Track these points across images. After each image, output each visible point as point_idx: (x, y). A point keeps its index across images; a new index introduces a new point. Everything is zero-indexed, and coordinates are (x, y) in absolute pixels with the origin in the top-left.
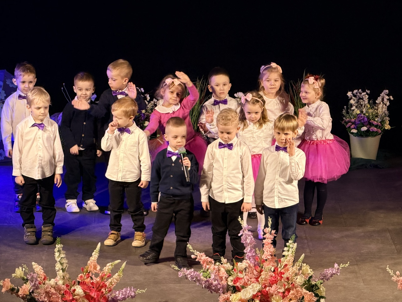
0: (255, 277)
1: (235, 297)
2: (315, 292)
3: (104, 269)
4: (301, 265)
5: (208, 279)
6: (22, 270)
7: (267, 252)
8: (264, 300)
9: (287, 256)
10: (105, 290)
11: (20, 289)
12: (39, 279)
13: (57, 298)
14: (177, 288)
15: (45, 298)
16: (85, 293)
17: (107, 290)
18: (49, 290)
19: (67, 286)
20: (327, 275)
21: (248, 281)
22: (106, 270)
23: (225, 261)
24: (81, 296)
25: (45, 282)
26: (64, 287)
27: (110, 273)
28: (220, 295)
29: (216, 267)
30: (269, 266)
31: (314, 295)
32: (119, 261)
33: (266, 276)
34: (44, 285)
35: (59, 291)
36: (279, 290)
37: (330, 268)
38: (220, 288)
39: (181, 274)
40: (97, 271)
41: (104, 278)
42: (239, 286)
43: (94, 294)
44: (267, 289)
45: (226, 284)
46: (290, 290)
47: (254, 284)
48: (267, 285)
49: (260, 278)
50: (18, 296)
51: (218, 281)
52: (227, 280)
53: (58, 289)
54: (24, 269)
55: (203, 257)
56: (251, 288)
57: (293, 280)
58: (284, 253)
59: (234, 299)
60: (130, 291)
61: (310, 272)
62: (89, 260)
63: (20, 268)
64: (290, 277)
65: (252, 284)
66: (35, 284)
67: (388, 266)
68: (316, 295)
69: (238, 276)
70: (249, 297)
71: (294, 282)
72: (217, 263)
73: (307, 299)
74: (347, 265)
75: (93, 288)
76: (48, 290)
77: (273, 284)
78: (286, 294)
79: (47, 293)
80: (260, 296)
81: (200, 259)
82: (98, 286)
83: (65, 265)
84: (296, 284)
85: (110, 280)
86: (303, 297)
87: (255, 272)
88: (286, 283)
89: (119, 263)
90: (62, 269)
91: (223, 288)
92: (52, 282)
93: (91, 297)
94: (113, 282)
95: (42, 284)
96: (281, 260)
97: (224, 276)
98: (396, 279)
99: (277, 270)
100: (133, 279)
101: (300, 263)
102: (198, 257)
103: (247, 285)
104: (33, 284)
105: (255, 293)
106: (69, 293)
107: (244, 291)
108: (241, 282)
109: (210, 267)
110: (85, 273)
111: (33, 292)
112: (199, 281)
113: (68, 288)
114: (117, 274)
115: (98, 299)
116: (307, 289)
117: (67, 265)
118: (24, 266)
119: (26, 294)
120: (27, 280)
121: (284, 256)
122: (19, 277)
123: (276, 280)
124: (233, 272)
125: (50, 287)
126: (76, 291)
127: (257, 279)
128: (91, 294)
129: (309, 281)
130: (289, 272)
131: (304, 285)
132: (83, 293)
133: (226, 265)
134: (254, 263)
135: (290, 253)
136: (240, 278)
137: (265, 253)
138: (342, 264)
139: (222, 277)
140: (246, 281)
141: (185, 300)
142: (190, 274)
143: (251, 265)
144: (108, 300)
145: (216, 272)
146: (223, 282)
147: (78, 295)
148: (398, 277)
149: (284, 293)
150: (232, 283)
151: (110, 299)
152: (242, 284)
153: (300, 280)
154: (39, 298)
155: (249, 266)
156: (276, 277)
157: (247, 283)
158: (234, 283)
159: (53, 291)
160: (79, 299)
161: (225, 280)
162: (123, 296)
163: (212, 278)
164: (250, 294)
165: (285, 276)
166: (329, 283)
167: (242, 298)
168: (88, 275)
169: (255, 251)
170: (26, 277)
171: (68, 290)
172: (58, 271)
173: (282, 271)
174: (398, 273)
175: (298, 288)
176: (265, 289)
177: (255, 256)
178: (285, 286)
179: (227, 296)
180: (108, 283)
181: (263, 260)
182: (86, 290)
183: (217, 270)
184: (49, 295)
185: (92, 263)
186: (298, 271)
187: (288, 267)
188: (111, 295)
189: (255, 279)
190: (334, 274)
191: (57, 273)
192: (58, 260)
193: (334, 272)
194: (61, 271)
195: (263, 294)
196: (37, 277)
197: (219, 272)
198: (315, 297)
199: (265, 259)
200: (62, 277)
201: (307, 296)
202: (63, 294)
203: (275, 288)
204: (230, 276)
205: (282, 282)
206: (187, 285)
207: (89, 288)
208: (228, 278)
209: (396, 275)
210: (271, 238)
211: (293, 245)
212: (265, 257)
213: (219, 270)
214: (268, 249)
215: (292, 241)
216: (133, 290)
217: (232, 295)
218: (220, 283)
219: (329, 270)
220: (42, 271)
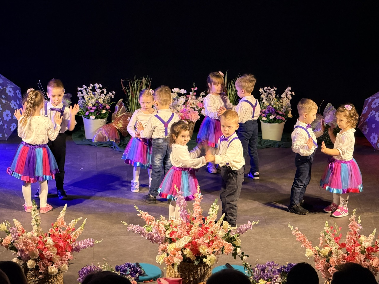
0: (186, 231)
1: (171, 247)
2: (233, 243)
3: (70, 224)
4: (222, 222)
5: (150, 232)
6: (6, 225)
7: (196, 211)
8: (194, 249)
9: (211, 215)
10: (70, 240)
11: (4, 240)
12: (18, 232)
13: (32, 246)
14: (127, 239)
15: (23, 246)
16: (54, 243)
17: (71, 240)
18: (27, 241)
19: (41, 237)
20: (242, 230)
21: (181, 234)
22: (71, 225)
23: (164, 219)
24: (51, 245)
25: (23, 234)
26: (38, 238)
27: (74, 228)
28: (159, 245)
29: (157, 223)
30: (197, 223)
31: (232, 245)
32: (81, 218)
33: (195, 230)
34: (23, 237)
35: (34, 241)
36: (205, 241)
37: (245, 225)
38: (160, 239)
39: (129, 229)
40: (64, 225)
41: (69, 232)
42: (174, 238)
43: (61, 244)
44: (196, 240)
45: (164, 236)
46: (214, 241)
47: (186, 236)
48: (196, 237)
49: (190, 232)
50: (2, 245)
51: (158, 234)
52: (165, 233)
53: (33, 240)
54: (7, 224)
55: (147, 216)
56: (184, 239)
57: (216, 233)
58: (209, 213)
59: (170, 248)
60: (89, 242)
61: (229, 228)
62: (58, 217)
63: (4, 223)
64: (214, 231)
65: (184, 237)
66: (15, 236)
67: (289, 223)
68: (234, 245)
69: (173, 230)
70: (182, 246)
71: (217, 235)
72: (158, 221)
73: (227, 249)
74: (258, 222)
75: (61, 239)
76: (25, 240)
77: (200, 237)
78: (211, 244)
79: (25, 243)
80: (190, 246)
81: (144, 217)
82: (64, 238)
83: (39, 221)
84: (218, 237)
85: (74, 233)
86: (224, 247)
87: (187, 228)
88: (211, 236)
89: (81, 219)
90: (37, 224)
91: (162, 239)
92: (29, 234)
93: (59, 246)
94: (76, 234)
95: (21, 236)
96: (207, 218)
97: (163, 230)
98: (295, 233)
99: (204, 225)
100: (92, 232)
101: (222, 221)
102: (143, 215)
103: (181, 237)
104: (14, 235)
105: (186, 244)
106: (42, 243)
107: (178, 242)
108: (176, 234)
109: (152, 223)
110: (54, 228)
111: (14, 242)
112: (143, 234)
113: (41, 239)
114: (79, 228)
115: (65, 247)
116: (227, 240)
117: (40, 221)
118: (7, 222)
119: (9, 243)
120: (9, 232)
121: (209, 215)
122: (3, 230)
123: (203, 234)
124: (170, 227)
125: (27, 238)
126: (47, 242)
127: (188, 232)
128: (59, 243)
129: (228, 234)
130: (213, 227)
131: (224, 237)
132: (53, 243)
133: (164, 222)
134: (186, 220)
135: (214, 212)
136: (175, 232)
137: (195, 212)
138: (253, 222)
139: (161, 231)
140: (180, 234)
141: (132, 248)
142: (136, 229)
143: (184, 222)
144: (72, 249)
145: (156, 227)
146: (162, 235)
147: (49, 244)
148: (297, 231)
149: (209, 243)
150: (169, 235)
151: (74, 247)
152: (176, 236)
153: (221, 233)
154: (18, 247)
155: (182, 222)
156: (203, 231)
157: (180, 236)
158: (171, 236)
159: (29, 241)
160: (50, 247)
161: (163, 233)
162: (84, 246)
163: (153, 232)
164: (183, 244)
165: (209, 230)
166: (244, 236)
167: (177, 247)
168: (57, 228)
169: (187, 211)
170: (9, 230)
171: (41, 241)
172: (33, 226)
173: (207, 227)
174: (297, 228)
175: (220, 240)
176: (194, 240)
177: (187, 214)
178: (210, 238)
179: (165, 245)
180: (72, 235)
181: (193, 218)
182: (55, 241)
183: (157, 226)
184: (26, 244)
185: (60, 220)
186: (220, 227)
187: (212, 223)
188: (74, 244)
189: (187, 232)
190: (248, 229)
191: (33, 227)
192: (34, 217)
193: (248, 227)
194: (36, 226)
195: (193, 244)
196: (17, 230)
197: (159, 227)
198: (232, 247)
199: (195, 217)
200: (37, 231)
201: (226, 246)
202: (38, 244)
203: (202, 239)
204: (167, 230)
205: (207, 235)
206: (134, 237)
207: (58, 239)
208: (165, 232)
209: (295, 230)
210: (200, 201)
211: (216, 207)
212: (195, 215)
213: (159, 226)
214: (197, 209)
215: (216, 204)
216: (92, 240)
217: (169, 245)
218: (160, 236)
219: (244, 226)
220: (21, 225)
